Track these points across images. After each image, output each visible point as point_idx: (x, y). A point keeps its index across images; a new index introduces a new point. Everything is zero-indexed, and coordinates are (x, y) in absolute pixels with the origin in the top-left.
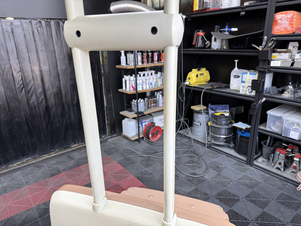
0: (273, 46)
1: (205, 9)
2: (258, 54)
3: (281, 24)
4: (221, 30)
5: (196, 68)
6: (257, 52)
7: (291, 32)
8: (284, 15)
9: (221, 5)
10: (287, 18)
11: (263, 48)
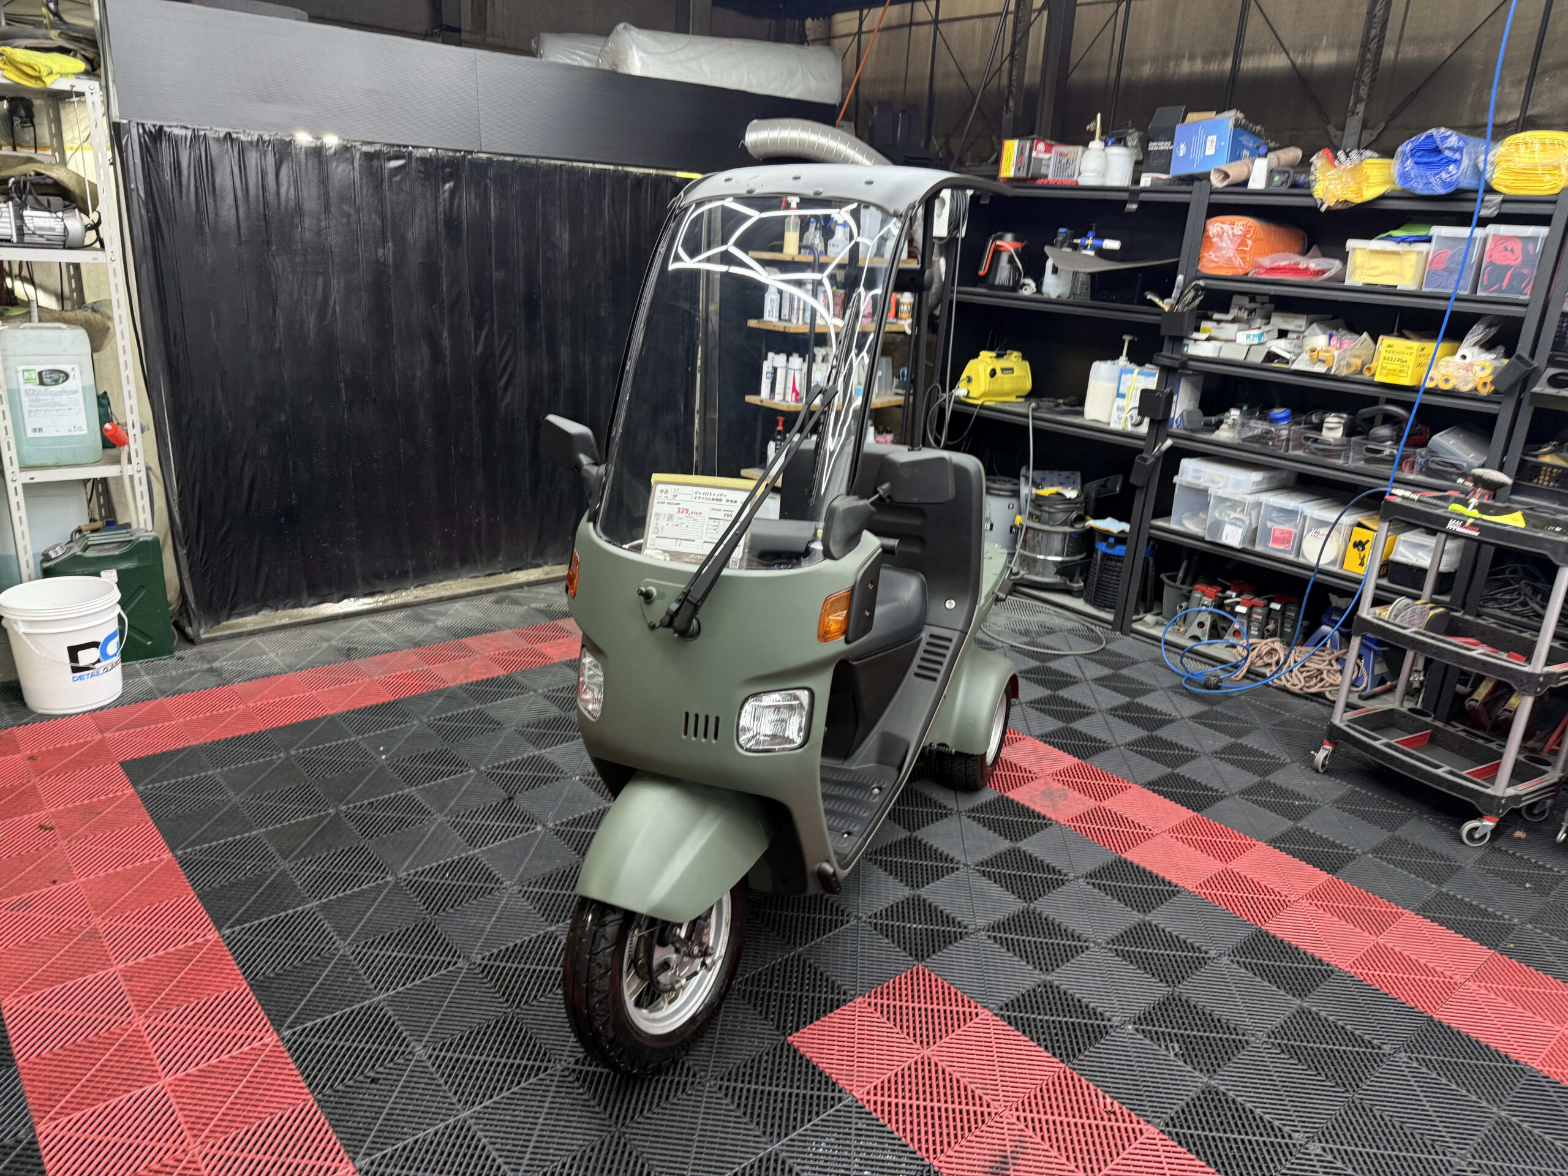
0: (1197, 301)
1: (1034, 178)
2: (1159, 318)
3: (1220, 249)
4: (1075, 241)
5: (991, 349)
6: (1159, 315)
7: (1241, 272)
8: (1225, 226)
9: (1080, 174)
10: (1234, 235)
11: (1172, 306)
